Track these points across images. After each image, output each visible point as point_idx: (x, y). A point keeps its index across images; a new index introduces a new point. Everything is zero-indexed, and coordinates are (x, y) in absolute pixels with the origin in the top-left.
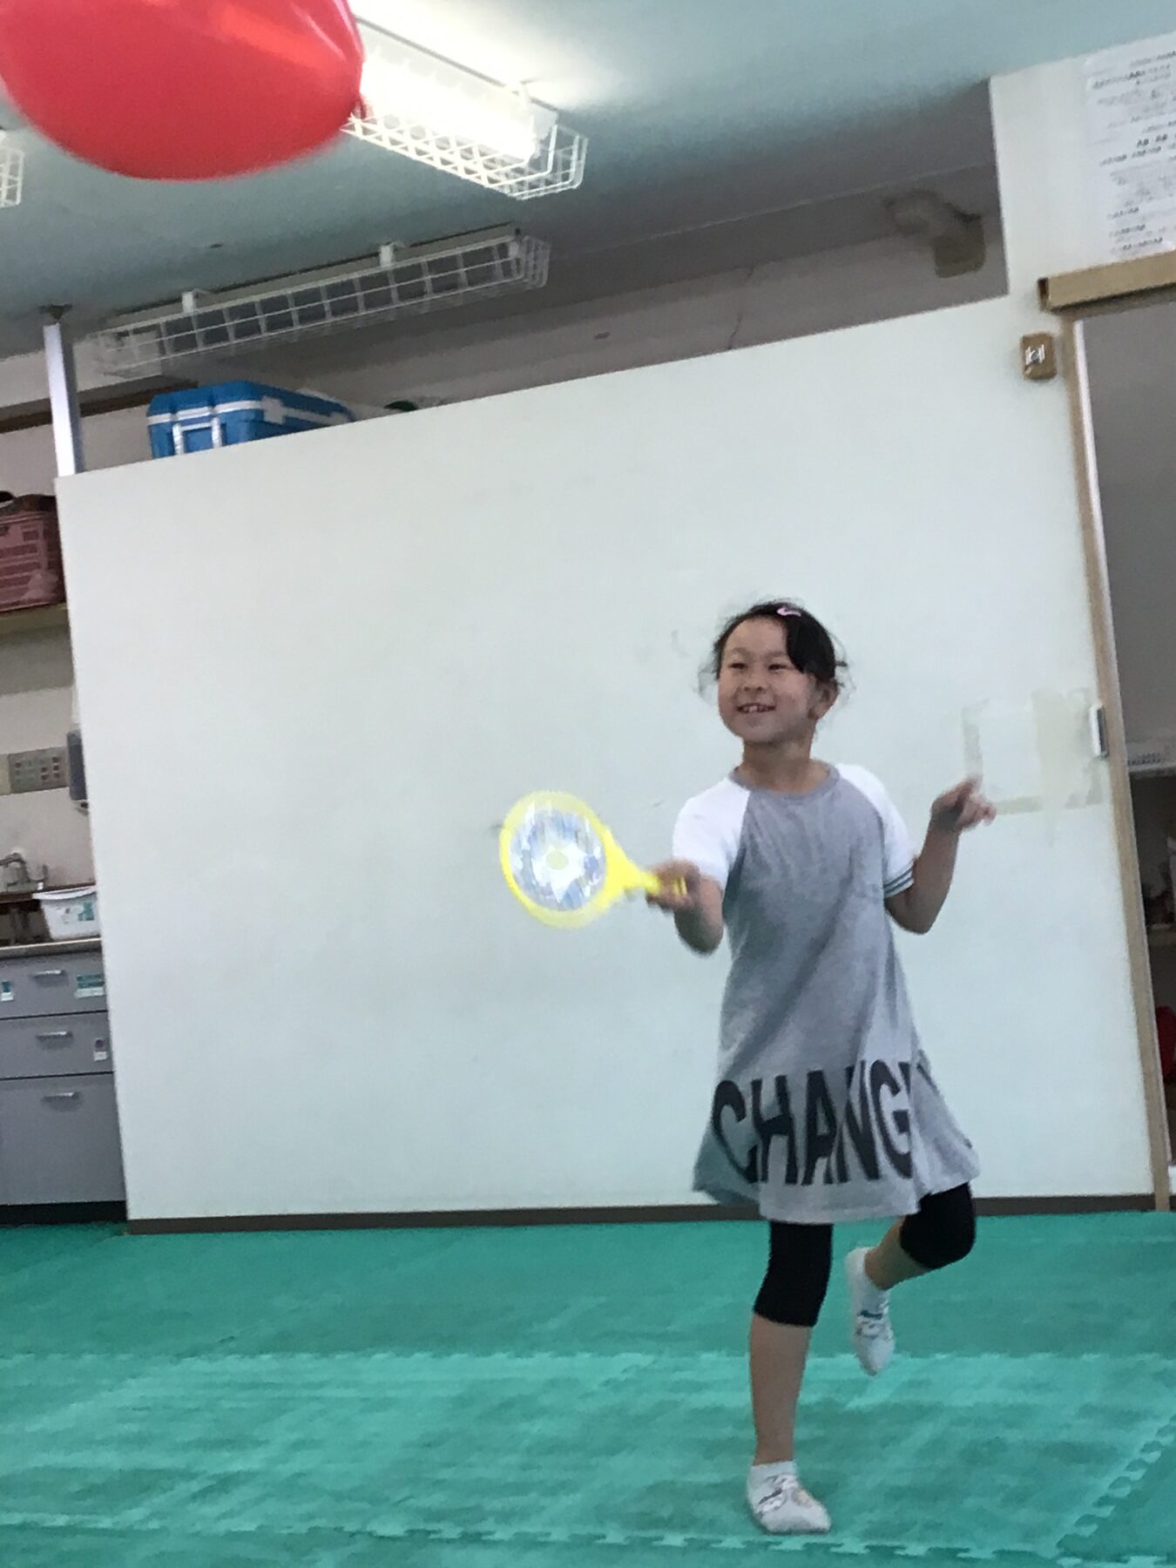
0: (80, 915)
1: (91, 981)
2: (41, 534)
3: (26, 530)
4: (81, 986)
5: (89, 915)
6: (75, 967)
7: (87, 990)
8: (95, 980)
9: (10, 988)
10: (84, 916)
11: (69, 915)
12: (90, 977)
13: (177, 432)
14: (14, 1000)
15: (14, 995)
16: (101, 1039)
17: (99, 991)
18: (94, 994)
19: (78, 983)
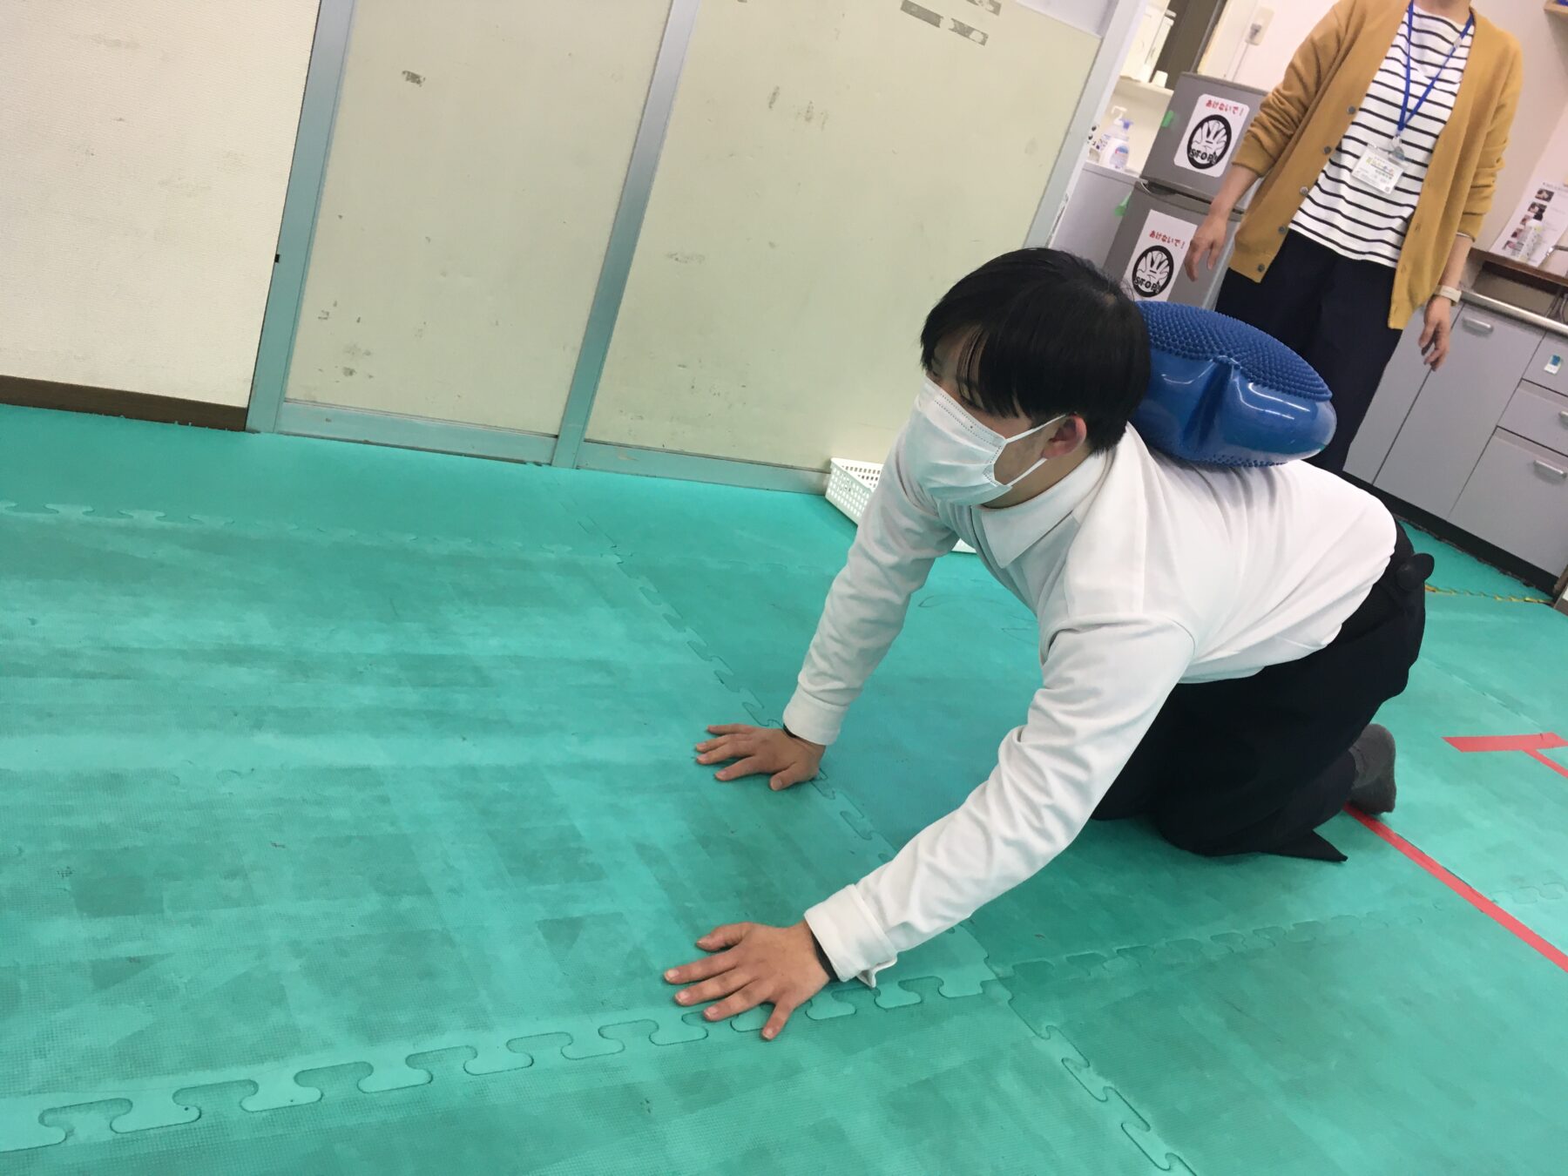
9: (1559, 365)
14: (1556, 374)
15: (1558, 372)
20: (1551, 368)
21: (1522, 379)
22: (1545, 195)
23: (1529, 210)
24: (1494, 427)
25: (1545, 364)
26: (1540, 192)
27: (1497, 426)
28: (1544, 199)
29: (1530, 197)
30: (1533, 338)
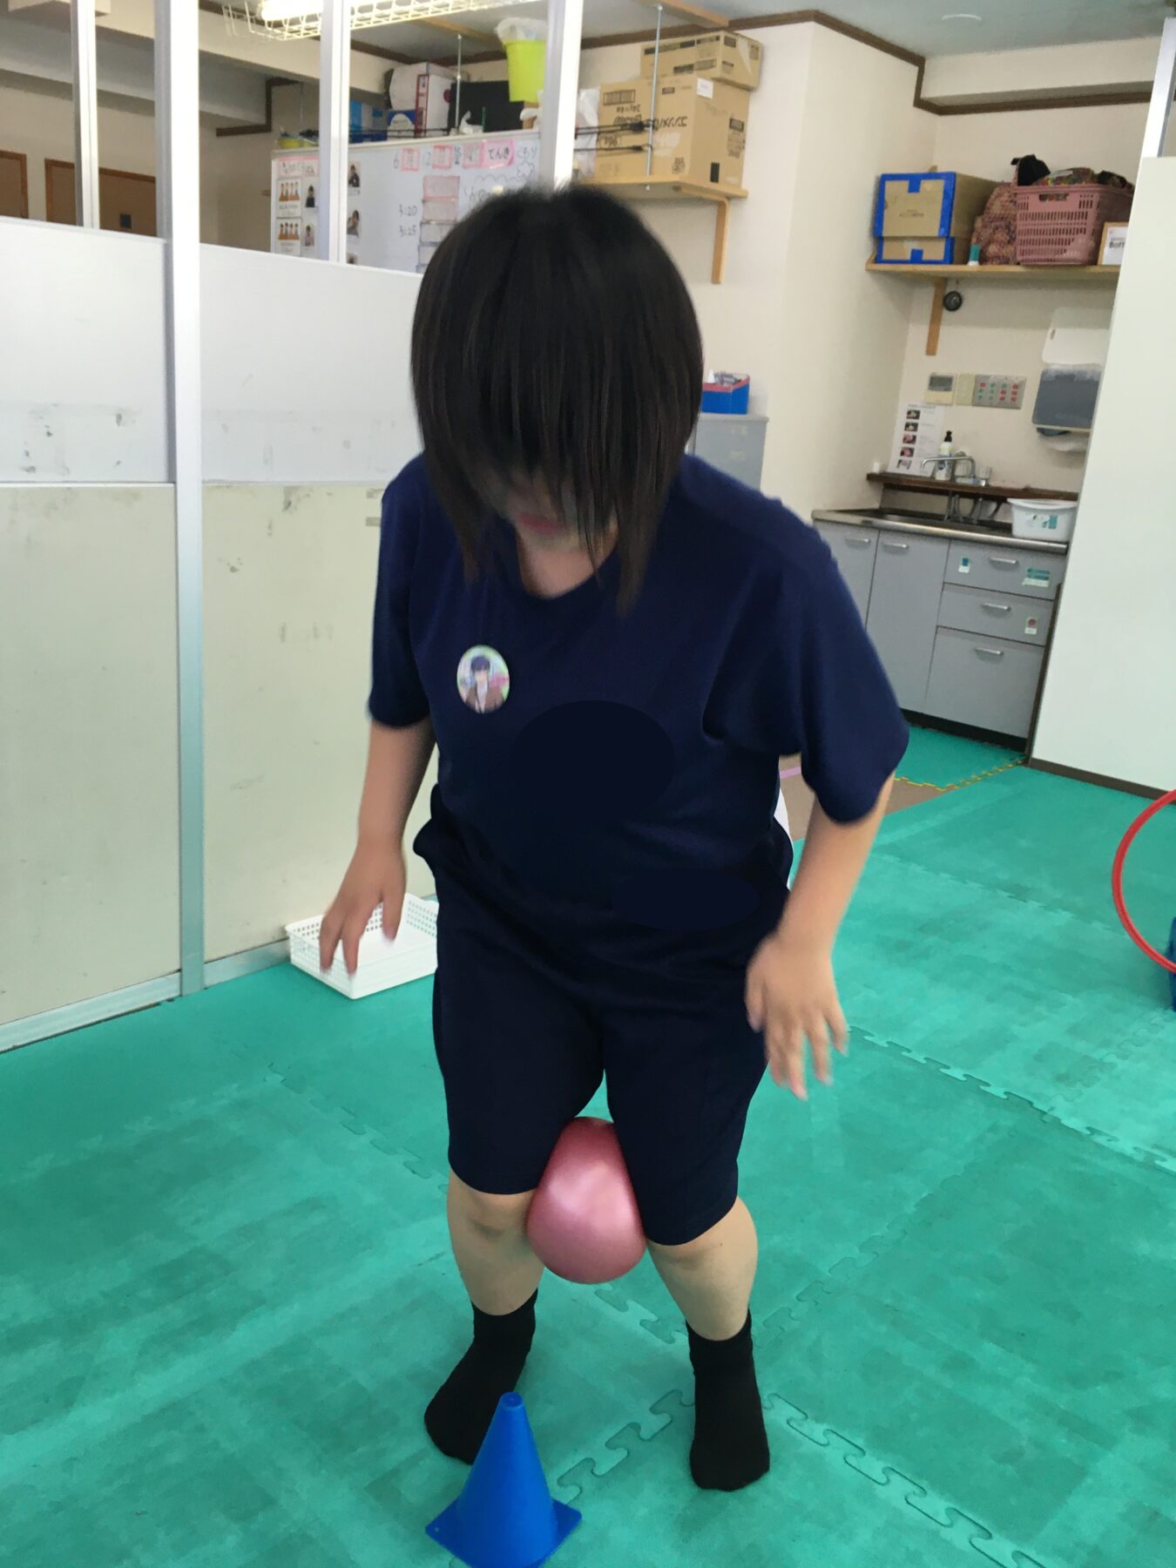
0: (1045, 523)
1: (1039, 574)
2: (1095, 205)
4: (1030, 577)
5: (1052, 524)
6: (1028, 561)
7: (1034, 580)
8: (1046, 575)
9: (969, 564)
10: (1048, 525)
11: (1035, 521)
12: (1038, 571)
14: (969, 574)
15: (970, 570)
16: (1036, 619)
17: (1044, 584)
18: (1039, 585)
19: (1027, 573)
20: (964, 569)
21: (944, 583)
22: (915, 415)
23: (906, 430)
24: (935, 628)
25: (958, 567)
26: (909, 413)
27: (938, 627)
28: (914, 418)
29: (902, 419)
30: (940, 549)
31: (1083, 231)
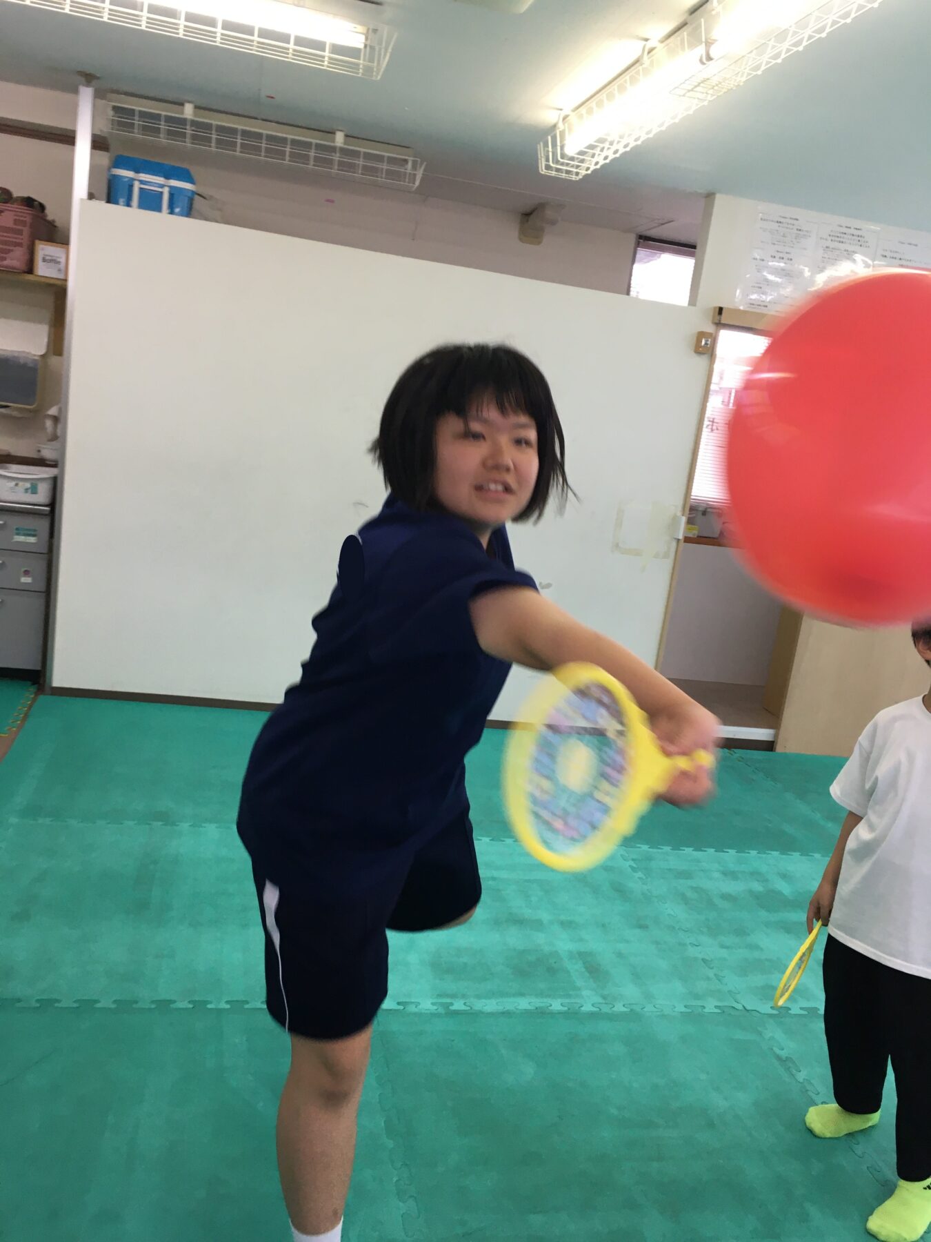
0: (28, 489)
1: (29, 533)
2: (28, 224)
3: (16, 217)
4: (18, 534)
5: (33, 490)
6: (16, 522)
7: (23, 537)
8: (33, 533)
10: (30, 491)
11: (17, 487)
12: (25, 530)
13: (137, 186)
16: (28, 569)
17: (32, 540)
18: (28, 541)
19: (15, 531)
31: (20, 245)
